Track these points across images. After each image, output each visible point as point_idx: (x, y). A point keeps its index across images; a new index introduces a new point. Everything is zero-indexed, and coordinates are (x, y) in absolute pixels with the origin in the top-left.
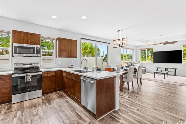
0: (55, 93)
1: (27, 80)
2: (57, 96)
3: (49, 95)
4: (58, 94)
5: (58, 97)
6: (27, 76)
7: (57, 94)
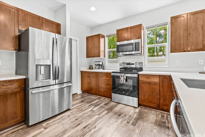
0: (159, 112)
1: (121, 81)
2: (156, 120)
3: (148, 110)
4: (163, 116)
5: (156, 122)
6: (121, 76)
7: (160, 116)
